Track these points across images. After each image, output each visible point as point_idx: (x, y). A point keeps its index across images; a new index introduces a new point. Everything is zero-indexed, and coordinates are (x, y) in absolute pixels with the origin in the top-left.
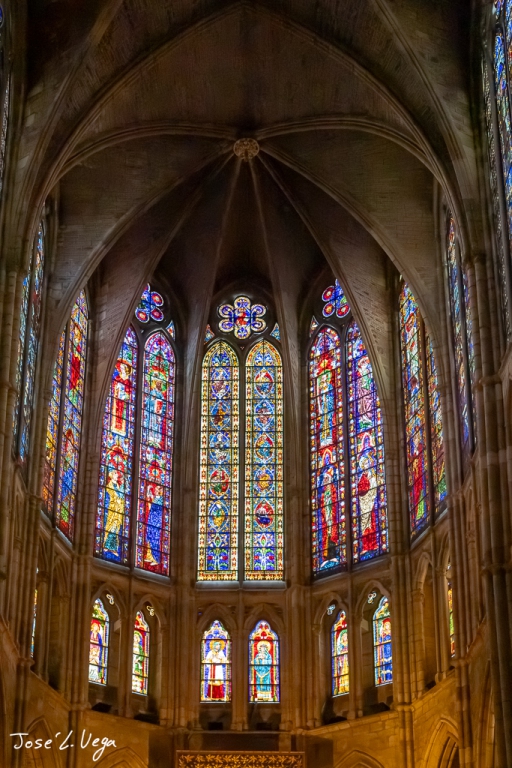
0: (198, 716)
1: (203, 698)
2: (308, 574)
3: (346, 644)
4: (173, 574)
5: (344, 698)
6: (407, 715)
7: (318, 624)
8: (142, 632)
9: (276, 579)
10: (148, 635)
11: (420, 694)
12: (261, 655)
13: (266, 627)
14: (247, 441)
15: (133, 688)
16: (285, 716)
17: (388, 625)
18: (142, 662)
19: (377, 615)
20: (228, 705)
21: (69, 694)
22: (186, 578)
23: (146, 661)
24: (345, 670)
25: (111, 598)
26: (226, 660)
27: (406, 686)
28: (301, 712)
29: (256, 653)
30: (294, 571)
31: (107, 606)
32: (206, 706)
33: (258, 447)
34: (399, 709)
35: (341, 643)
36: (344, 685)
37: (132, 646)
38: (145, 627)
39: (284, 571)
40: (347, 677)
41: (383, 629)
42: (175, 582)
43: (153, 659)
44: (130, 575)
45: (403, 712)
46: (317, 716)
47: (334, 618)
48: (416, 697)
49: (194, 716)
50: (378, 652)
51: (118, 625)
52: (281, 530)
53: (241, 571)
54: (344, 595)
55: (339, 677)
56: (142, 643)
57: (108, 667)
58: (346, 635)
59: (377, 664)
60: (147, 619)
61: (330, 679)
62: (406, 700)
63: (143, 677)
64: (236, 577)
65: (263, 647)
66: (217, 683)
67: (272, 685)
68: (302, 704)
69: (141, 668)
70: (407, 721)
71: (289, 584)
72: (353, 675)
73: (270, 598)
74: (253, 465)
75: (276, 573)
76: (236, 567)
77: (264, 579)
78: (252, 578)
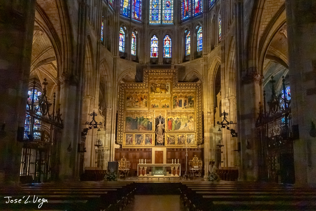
0: (149, 61)
1: (151, 57)
2: (180, 21)
3: (190, 41)
4: (142, 21)
5: (189, 56)
6: (206, 58)
7: (182, 35)
8: (134, 37)
9: (171, 23)
10: (136, 39)
11: (210, 52)
12: (167, 45)
13: (168, 37)
15: (132, 53)
16: (173, 61)
17: (201, 35)
18: (134, 46)
19: (199, 32)
20: (158, 58)
21: (113, 53)
22: (146, 22)
23: (135, 46)
24: (189, 48)
25: (125, 28)
26: (157, 46)
27: (206, 50)
28: (177, 59)
29: (165, 44)
30: (176, 20)
31: (124, 30)
32: (152, 59)
34: (204, 56)
35: (188, 40)
36: (189, 51)
37: (131, 42)
38: (135, 37)
39: (173, 20)
40: (190, 50)
41: (200, 36)
42: (143, 23)
43: (137, 45)
44: (130, 21)
45: (205, 57)
46: (181, 60)
47: (187, 34)
48: (209, 53)
49: (148, 61)
50: (198, 43)
51: (127, 35)
52: (173, 8)
53: (162, 20)
54: (190, 27)
55: (187, 50)
56: (134, 41)
57: (125, 47)
58: (190, 38)
59: (198, 46)
60: (135, 34)
61: (185, 51)
62: (206, 54)
63: (134, 50)
64: (160, 22)
65: (167, 42)
66: (155, 52)
67: (169, 53)
68: (178, 57)
69: (134, 48)
70: (206, 60)
71: (174, 24)
72: (191, 49)
73: (169, 28)
75: (171, 21)
76: (160, 20)
77: (168, 23)
78: (164, 22)
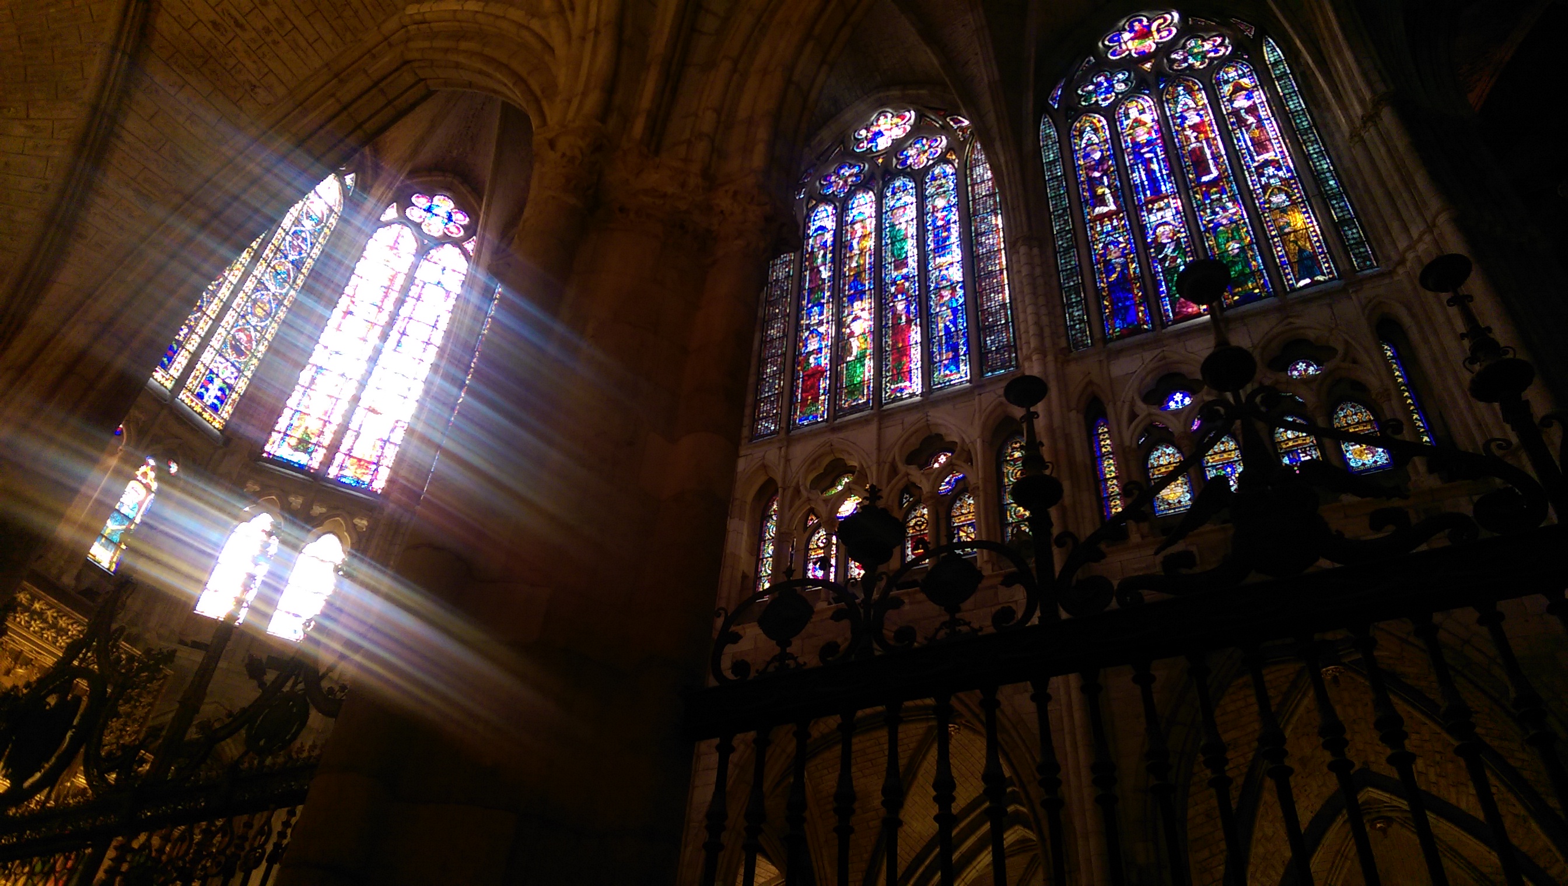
9: (214, 424)
13: (152, 469)
14: (267, 251)
33: (274, 268)
39: (227, 423)
52: (249, 374)
53: (180, 383)
64: (169, 385)
67: (118, 546)
71: (227, 442)
74: (260, 282)
75: (217, 418)
76: (176, 375)
77: (200, 414)
78: (187, 401)
